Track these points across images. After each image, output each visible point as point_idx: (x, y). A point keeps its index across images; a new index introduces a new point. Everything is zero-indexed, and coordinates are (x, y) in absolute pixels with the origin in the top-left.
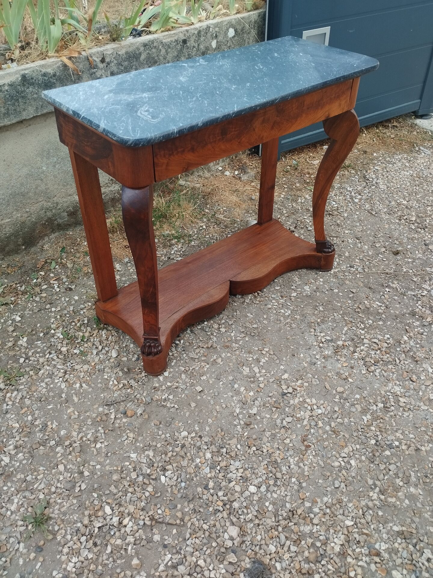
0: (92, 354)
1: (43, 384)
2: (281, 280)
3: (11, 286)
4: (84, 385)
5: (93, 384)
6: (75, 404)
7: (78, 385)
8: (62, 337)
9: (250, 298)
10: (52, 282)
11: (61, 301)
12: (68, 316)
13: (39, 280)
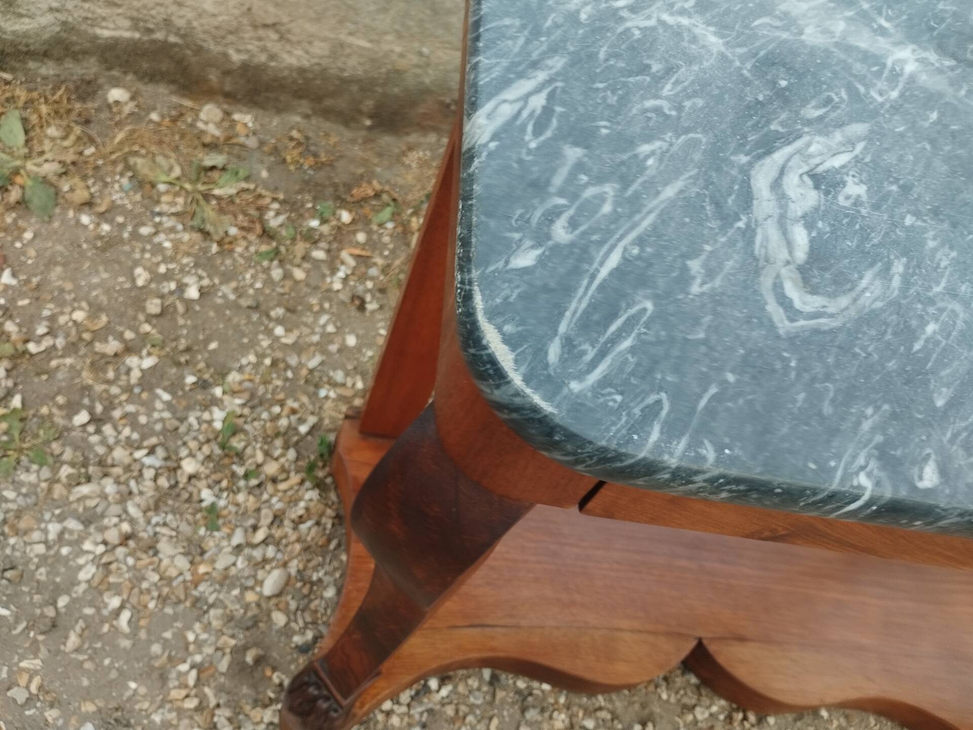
0: (229, 536)
1: (54, 529)
2: (835, 723)
3: (260, 196)
4: (126, 615)
5: (149, 632)
6: (58, 652)
7: (115, 602)
8: (218, 425)
9: (714, 709)
10: (344, 255)
11: (316, 320)
12: (290, 374)
13: (325, 229)
